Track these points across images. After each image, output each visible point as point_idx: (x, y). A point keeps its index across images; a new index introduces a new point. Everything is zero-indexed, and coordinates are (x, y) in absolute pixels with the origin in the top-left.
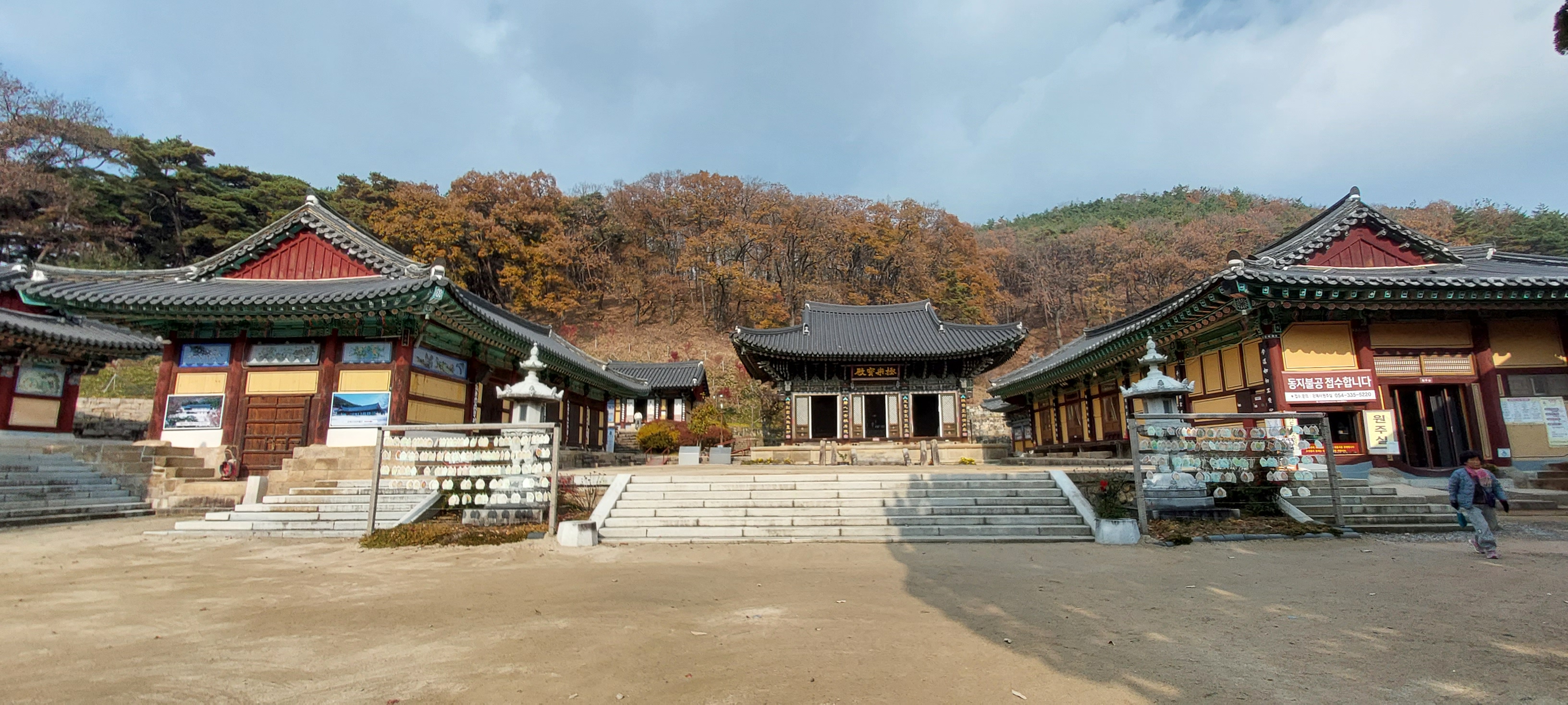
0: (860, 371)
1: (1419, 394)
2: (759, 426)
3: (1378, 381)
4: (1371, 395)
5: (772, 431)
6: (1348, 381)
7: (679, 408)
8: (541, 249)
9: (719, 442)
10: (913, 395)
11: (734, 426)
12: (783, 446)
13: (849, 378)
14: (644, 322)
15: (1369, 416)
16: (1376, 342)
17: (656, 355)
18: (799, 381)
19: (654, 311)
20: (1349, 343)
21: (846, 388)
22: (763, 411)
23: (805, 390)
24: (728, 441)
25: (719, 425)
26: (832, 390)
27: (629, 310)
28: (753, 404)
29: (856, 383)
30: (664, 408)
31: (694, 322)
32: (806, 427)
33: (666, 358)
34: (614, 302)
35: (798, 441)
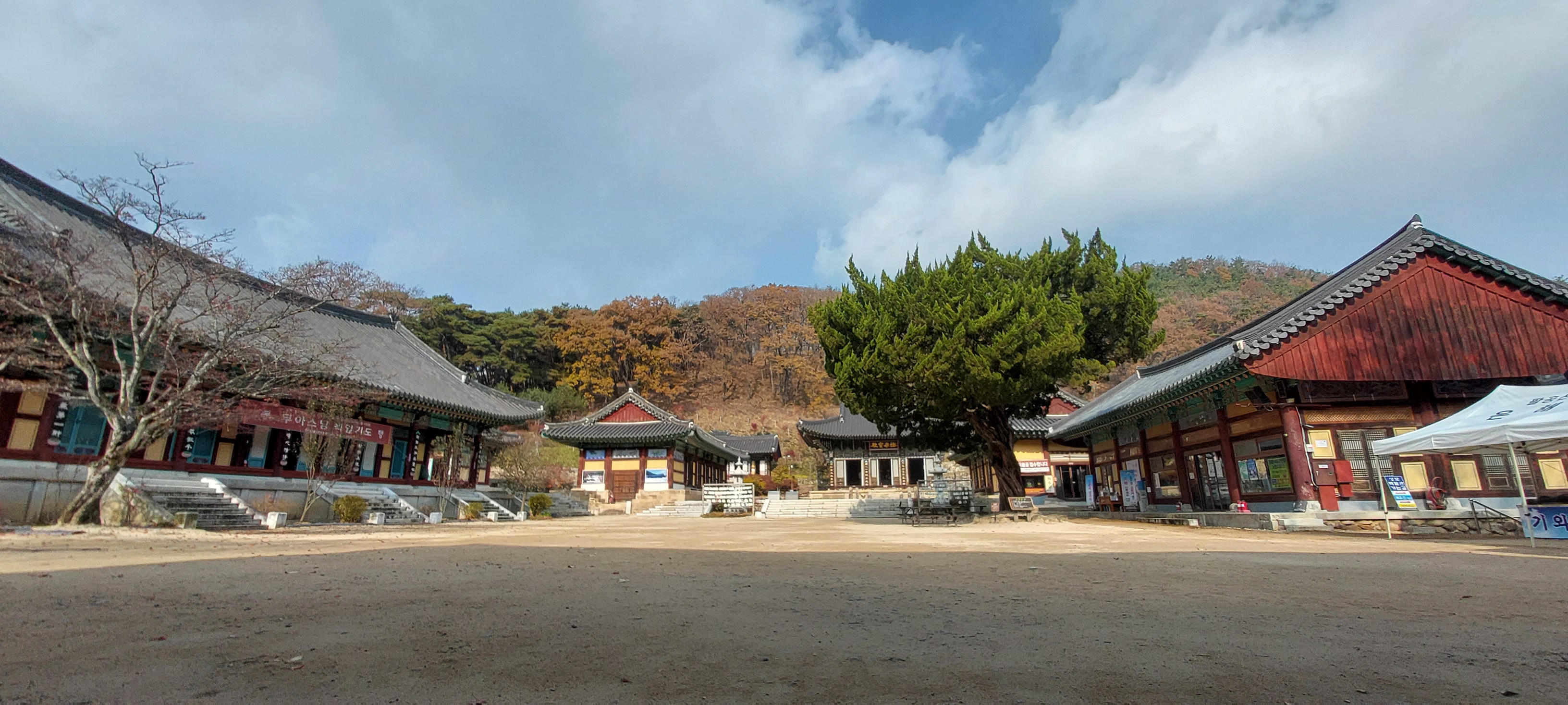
0: (874, 445)
1: (1070, 469)
2: (815, 477)
3: (1050, 464)
4: (1047, 470)
5: (824, 480)
6: (1039, 464)
7: (763, 467)
8: (662, 353)
9: (790, 488)
10: (910, 460)
11: (799, 477)
12: (829, 491)
13: (868, 448)
14: (728, 398)
15: (1046, 478)
16: (1051, 448)
17: (739, 425)
18: (837, 451)
19: (734, 389)
20: (1041, 448)
21: (866, 455)
22: (818, 467)
23: (841, 456)
24: (796, 487)
25: (791, 478)
26: (857, 456)
27: (717, 388)
28: (810, 461)
29: (873, 452)
30: (753, 466)
31: (766, 396)
32: (843, 479)
33: (748, 427)
34: (705, 382)
35: (838, 488)
